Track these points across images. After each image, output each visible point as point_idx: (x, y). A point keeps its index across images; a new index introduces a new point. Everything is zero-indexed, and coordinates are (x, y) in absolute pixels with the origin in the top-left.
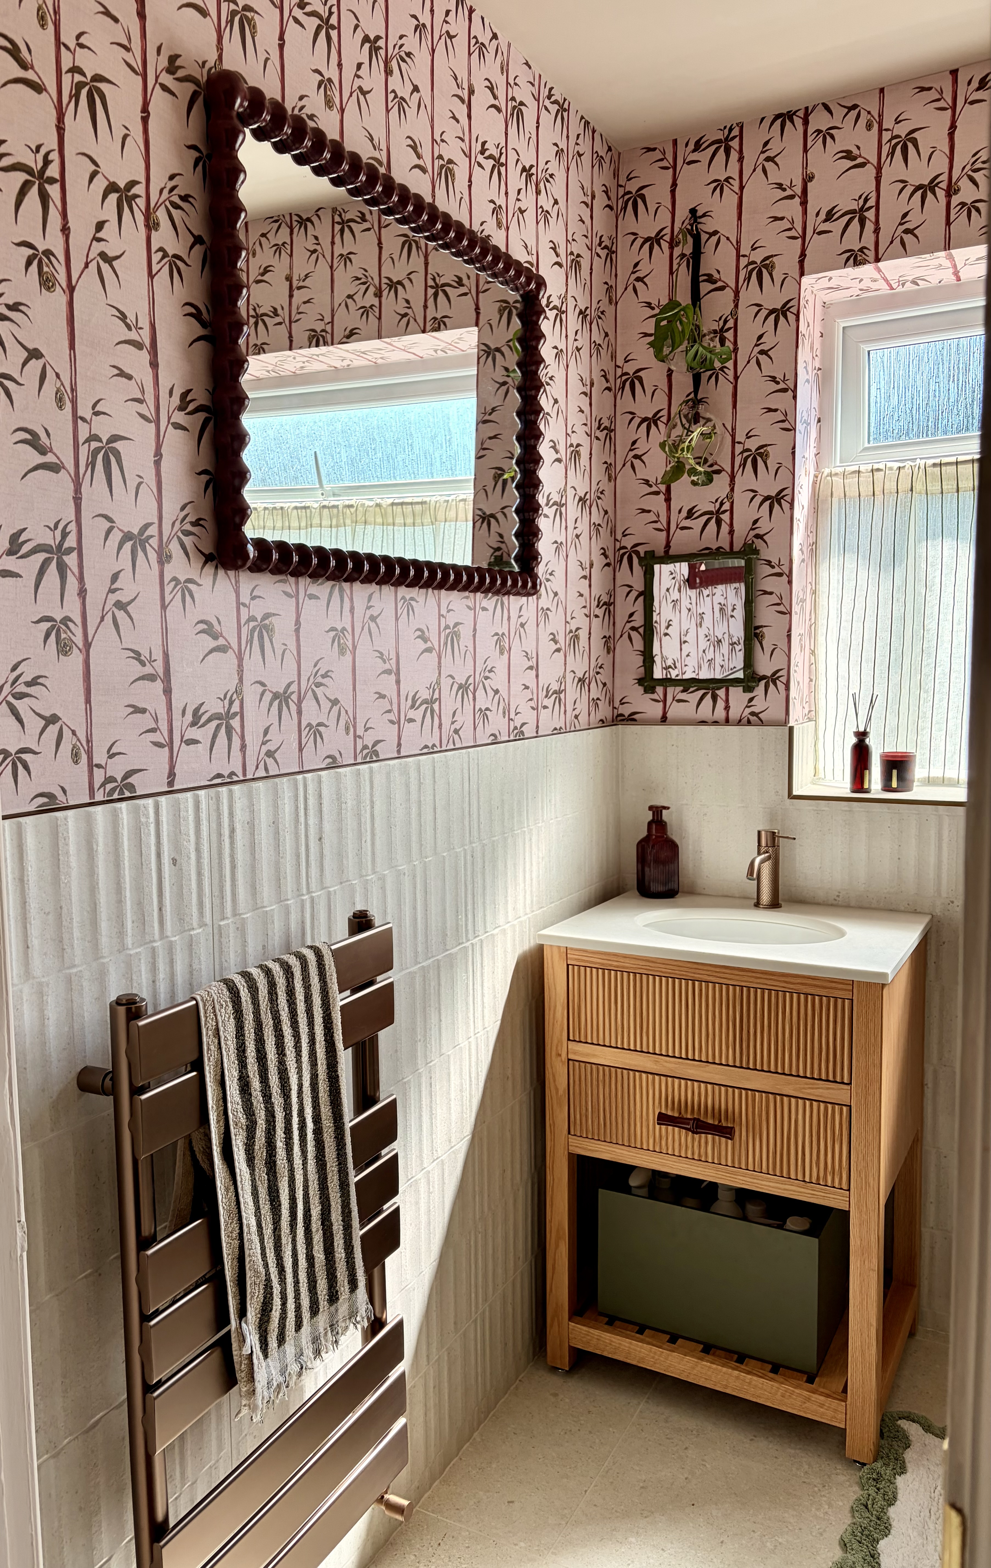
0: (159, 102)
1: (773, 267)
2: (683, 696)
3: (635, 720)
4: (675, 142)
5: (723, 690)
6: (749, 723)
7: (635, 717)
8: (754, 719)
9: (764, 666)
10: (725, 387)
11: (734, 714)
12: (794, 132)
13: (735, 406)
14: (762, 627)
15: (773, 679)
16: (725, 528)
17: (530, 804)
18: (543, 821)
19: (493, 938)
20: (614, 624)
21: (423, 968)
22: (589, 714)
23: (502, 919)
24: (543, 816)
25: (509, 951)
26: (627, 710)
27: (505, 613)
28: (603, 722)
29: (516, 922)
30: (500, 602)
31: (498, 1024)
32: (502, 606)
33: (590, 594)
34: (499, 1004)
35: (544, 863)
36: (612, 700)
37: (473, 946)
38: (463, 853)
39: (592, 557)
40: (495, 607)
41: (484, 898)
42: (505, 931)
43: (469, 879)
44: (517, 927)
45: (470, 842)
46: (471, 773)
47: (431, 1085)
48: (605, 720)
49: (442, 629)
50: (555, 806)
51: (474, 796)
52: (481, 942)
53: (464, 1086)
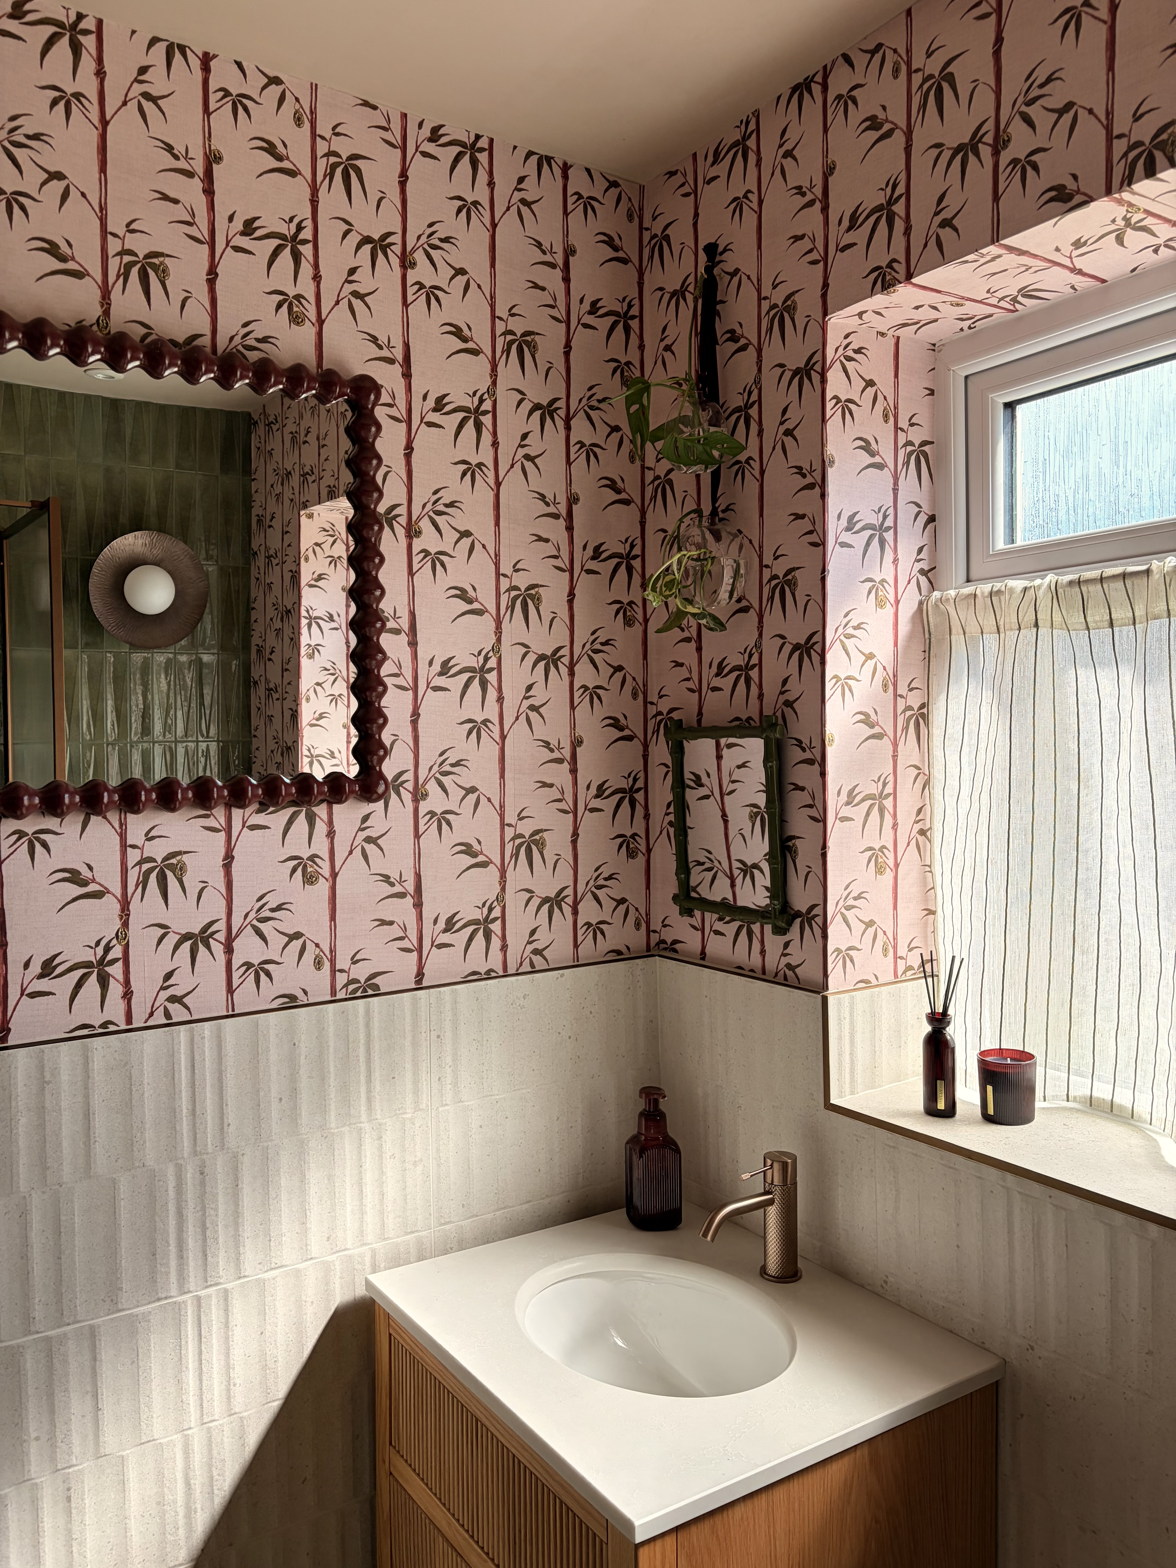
1: (795, 309)
2: (719, 926)
3: (675, 951)
4: (695, 155)
5: (758, 924)
6: (786, 982)
7: (677, 946)
8: (789, 978)
9: (800, 901)
10: (752, 486)
11: (770, 966)
12: (812, 107)
13: (761, 515)
14: (795, 838)
15: (807, 918)
16: (754, 690)
17: (378, 1088)
18: (417, 1109)
19: (261, 1285)
20: (647, 817)
21: (48, 1339)
22: (576, 946)
23: (288, 1254)
24: (417, 1102)
25: (309, 1300)
26: (669, 936)
27: (321, 828)
28: (619, 952)
29: (334, 1257)
30: (303, 815)
31: (276, 1405)
32: (311, 820)
33: (575, 783)
34: (277, 1377)
35: (419, 1168)
36: (644, 922)
37: (198, 1299)
38: (171, 1171)
39: (579, 732)
40: (290, 822)
41: (237, 1229)
42: (298, 1271)
43: (191, 1204)
44: (337, 1263)
45: (195, 1153)
46: (197, 1057)
47: (69, 1499)
48: (624, 950)
49: (130, 864)
50: (455, 1084)
51: (208, 1088)
52: (226, 1291)
53: (169, 1497)
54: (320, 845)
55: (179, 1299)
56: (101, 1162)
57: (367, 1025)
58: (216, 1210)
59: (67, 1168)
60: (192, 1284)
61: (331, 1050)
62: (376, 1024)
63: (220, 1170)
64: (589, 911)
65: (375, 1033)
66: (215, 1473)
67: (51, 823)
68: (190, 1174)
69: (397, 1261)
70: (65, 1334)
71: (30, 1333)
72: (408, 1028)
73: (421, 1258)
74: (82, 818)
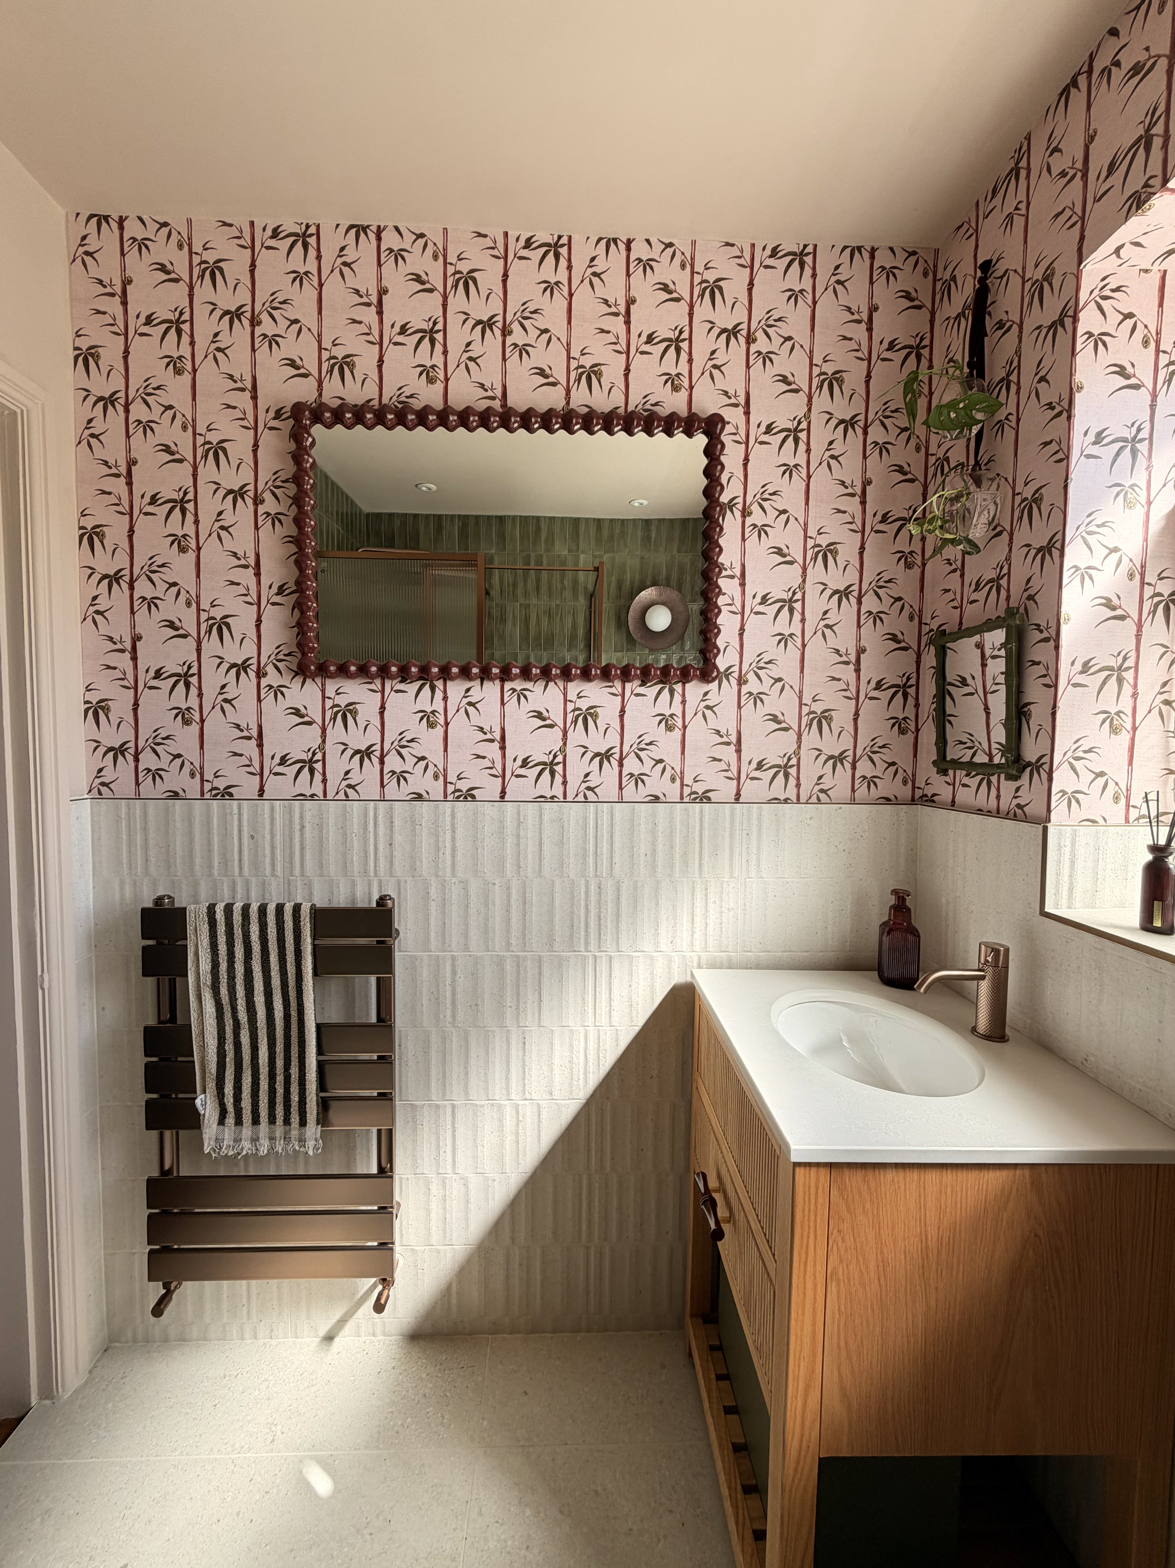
0: (267, 438)
1: (1053, 274)
2: (966, 780)
3: (933, 801)
5: (996, 776)
6: (1015, 817)
7: (935, 798)
8: (1018, 814)
9: (1030, 753)
10: (1009, 436)
11: (1004, 806)
12: (1078, 97)
13: (1016, 455)
14: (1030, 704)
15: (1036, 766)
16: (1003, 593)
17: (706, 859)
18: (732, 877)
19: (630, 958)
20: (917, 706)
21: (518, 956)
22: (853, 790)
23: (648, 946)
24: (731, 872)
25: (659, 975)
26: (929, 791)
27: (677, 698)
28: (888, 799)
29: (675, 954)
30: (667, 689)
31: (637, 1029)
32: (672, 692)
33: (858, 678)
34: (638, 1013)
35: (731, 913)
36: (910, 780)
37: (595, 957)
38: (583, 882)
39: (863, 643)
40: (659, 693)
41: (618, 924)
42: (652, 957)
43: (593, 904)
44: (676, 958)
45: (596, 876)
46: (599, 822)
47: (524, 1043)
48: (893, 798)
49: (568, 711)
50: (758, 866)
51: (605, 841)
52: (611, 957)
53: (575, 1060)
54: (677, 709)
55: (585, 954)
56: (546, 871)
57: (701, 819)
58: (607, 910)
59: (530, 870)
60: (592, 948)
61: (678, 831)
62: (706, 819)
63: (609, 888)
64: (864, 768)
65: (706, 825)
66: (601, 1055)
67: (529, 685)
68: (593, 888)
69: (714, 965)
70: (526, 956)
71: (509, 951)
72: (727, 825)
73: (730, 967)
74: (544, 683)
